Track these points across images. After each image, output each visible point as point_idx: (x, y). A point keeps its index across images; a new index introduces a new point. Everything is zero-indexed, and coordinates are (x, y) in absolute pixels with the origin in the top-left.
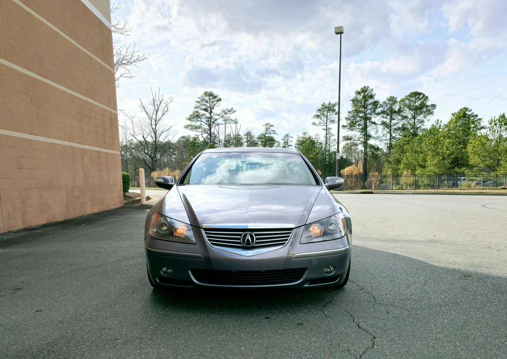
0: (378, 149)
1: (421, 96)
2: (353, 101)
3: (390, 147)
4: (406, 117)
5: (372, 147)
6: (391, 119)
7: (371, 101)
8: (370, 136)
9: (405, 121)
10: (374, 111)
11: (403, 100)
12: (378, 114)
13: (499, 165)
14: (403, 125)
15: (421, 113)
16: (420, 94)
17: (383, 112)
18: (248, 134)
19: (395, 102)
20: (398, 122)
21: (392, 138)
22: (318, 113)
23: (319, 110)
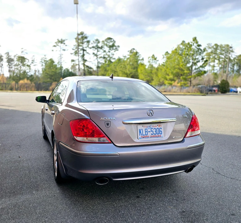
0: (91, 68)
1: (112, 40)
2: (76, 39)
3: (98, 67)
4: (105, 51)
5: (87, 67)
6: (98, 51)
7: (85, 40)
8: (86, 60)
9: (105, 53)
10: (88, 46)
11: (103, 41)
12: (90, 48)
13: (152, 80)
14: (104, 55)
15: (113, 49)
16: (112, 39)
17: (93, 47)
18: (8, 53)
19: (99, 42)
20: (101, 53)
21: (98, 62)
22: (55, 44)
23: (56, 43)
